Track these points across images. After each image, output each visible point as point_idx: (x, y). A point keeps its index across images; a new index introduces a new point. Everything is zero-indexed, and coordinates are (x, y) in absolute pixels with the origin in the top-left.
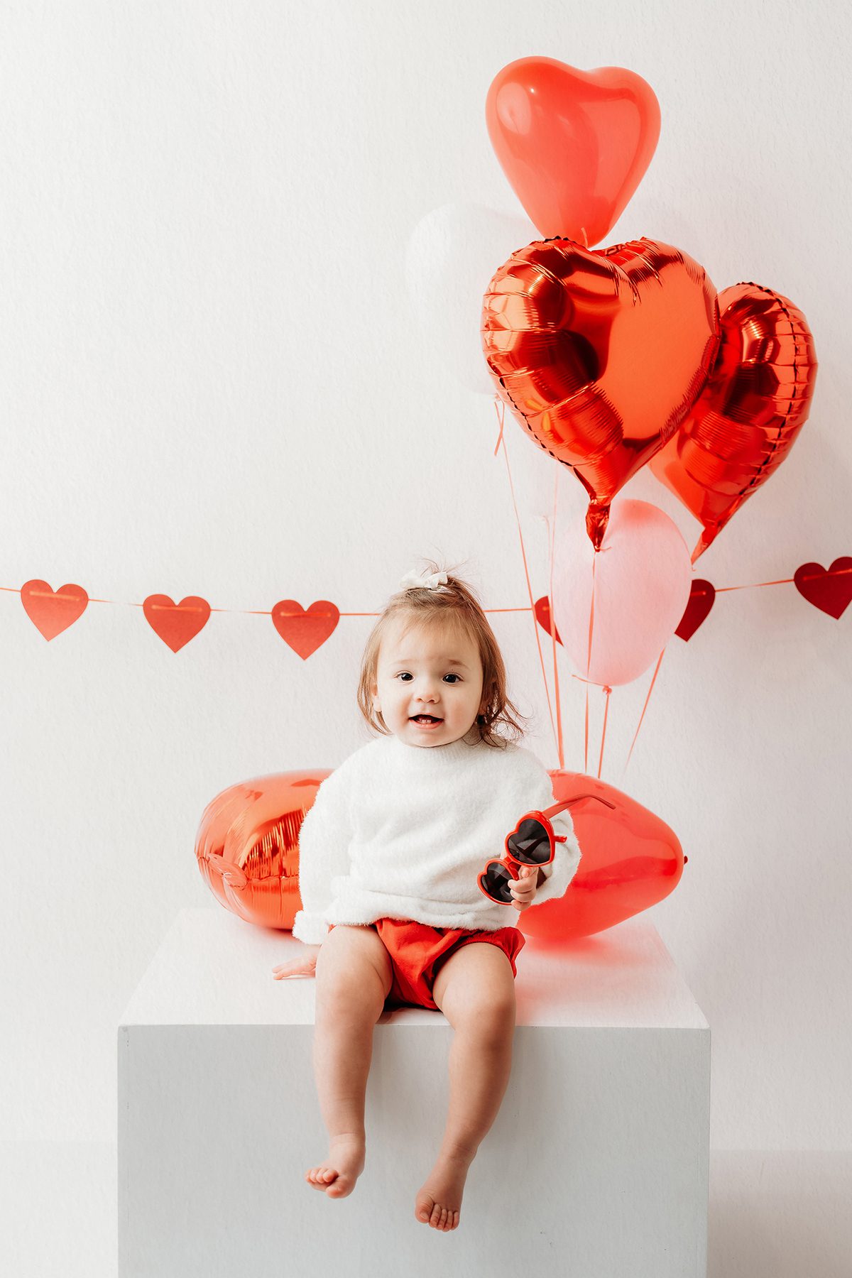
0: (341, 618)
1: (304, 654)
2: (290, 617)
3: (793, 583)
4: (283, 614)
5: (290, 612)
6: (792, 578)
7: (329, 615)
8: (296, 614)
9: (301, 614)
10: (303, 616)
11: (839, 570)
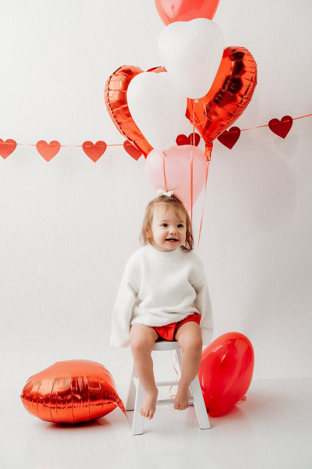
0: (107, 147)
1: (95, 160)
2: (89, 147)
3: (268, 126)
4: (86, 146)
5: (89, 145)
6: (268, 124)
7: (103, 146)
8: (91, 146)
9: (93, 146)
10: (94, 147)
11: (284, 121)
